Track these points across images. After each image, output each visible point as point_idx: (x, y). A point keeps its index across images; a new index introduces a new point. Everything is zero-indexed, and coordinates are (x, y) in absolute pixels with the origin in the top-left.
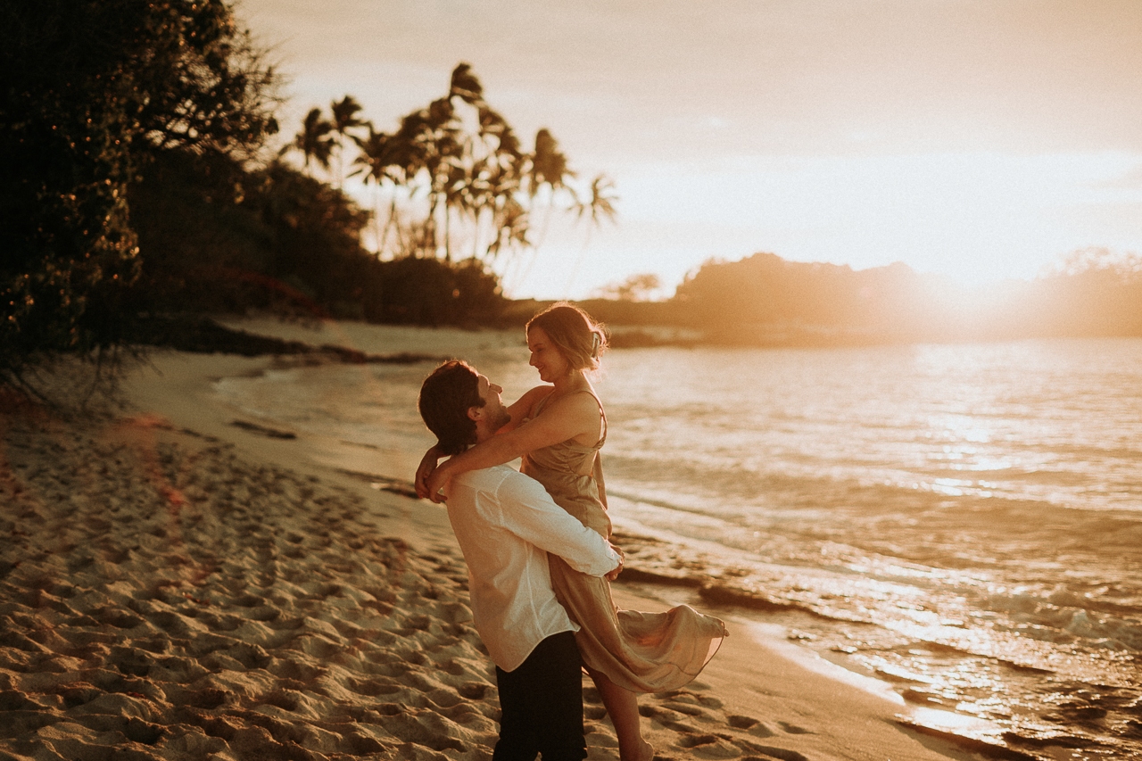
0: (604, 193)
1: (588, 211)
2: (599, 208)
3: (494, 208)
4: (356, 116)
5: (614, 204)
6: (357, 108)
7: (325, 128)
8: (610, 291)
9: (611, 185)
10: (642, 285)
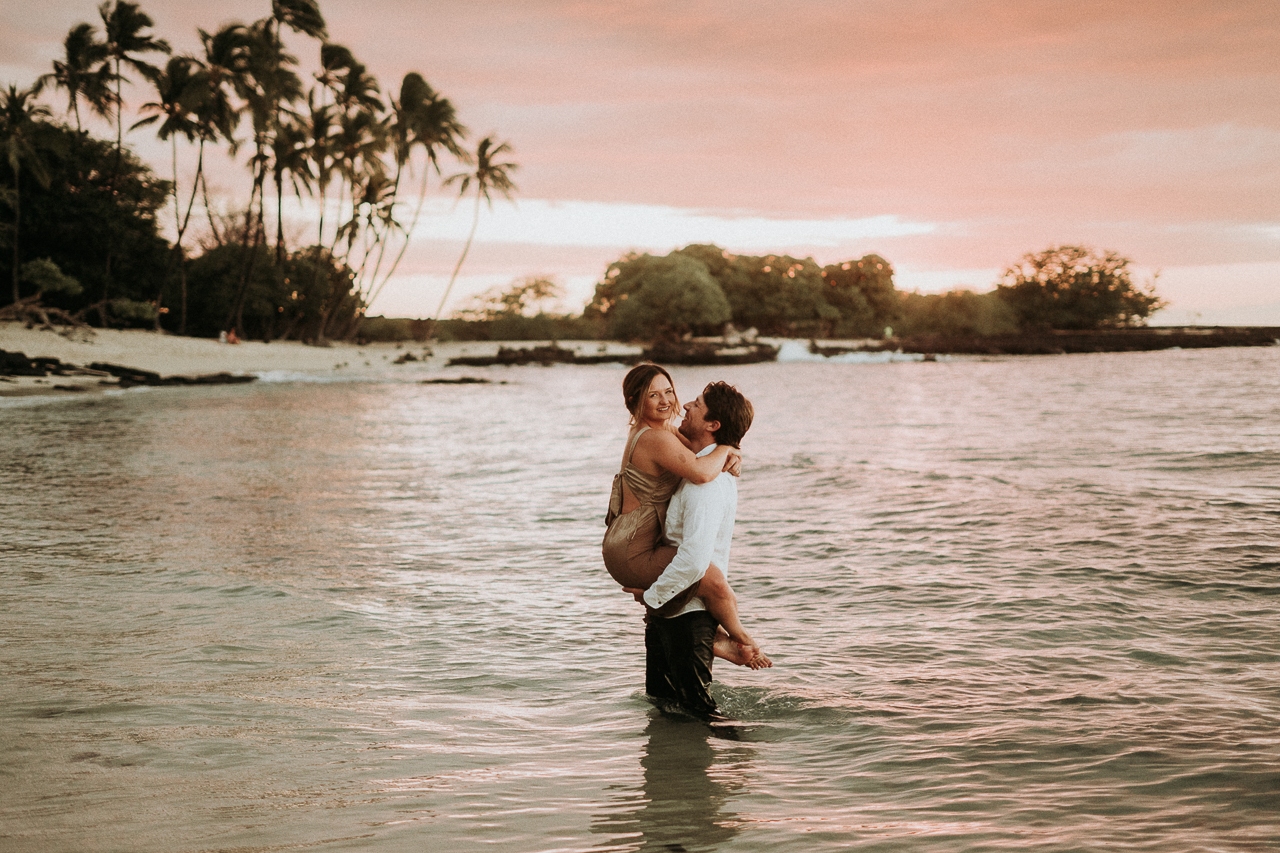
0: (496, 161)
1: (475, 184)
2: (488, 180)
3: (349, 173)
4: (143, 32)
5: (510, 175)
6: (145, 21)
7: (100, 52)
8: (493, 300)
9: (503, 148)
10: (531, 292)
